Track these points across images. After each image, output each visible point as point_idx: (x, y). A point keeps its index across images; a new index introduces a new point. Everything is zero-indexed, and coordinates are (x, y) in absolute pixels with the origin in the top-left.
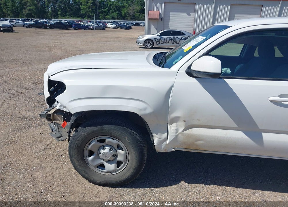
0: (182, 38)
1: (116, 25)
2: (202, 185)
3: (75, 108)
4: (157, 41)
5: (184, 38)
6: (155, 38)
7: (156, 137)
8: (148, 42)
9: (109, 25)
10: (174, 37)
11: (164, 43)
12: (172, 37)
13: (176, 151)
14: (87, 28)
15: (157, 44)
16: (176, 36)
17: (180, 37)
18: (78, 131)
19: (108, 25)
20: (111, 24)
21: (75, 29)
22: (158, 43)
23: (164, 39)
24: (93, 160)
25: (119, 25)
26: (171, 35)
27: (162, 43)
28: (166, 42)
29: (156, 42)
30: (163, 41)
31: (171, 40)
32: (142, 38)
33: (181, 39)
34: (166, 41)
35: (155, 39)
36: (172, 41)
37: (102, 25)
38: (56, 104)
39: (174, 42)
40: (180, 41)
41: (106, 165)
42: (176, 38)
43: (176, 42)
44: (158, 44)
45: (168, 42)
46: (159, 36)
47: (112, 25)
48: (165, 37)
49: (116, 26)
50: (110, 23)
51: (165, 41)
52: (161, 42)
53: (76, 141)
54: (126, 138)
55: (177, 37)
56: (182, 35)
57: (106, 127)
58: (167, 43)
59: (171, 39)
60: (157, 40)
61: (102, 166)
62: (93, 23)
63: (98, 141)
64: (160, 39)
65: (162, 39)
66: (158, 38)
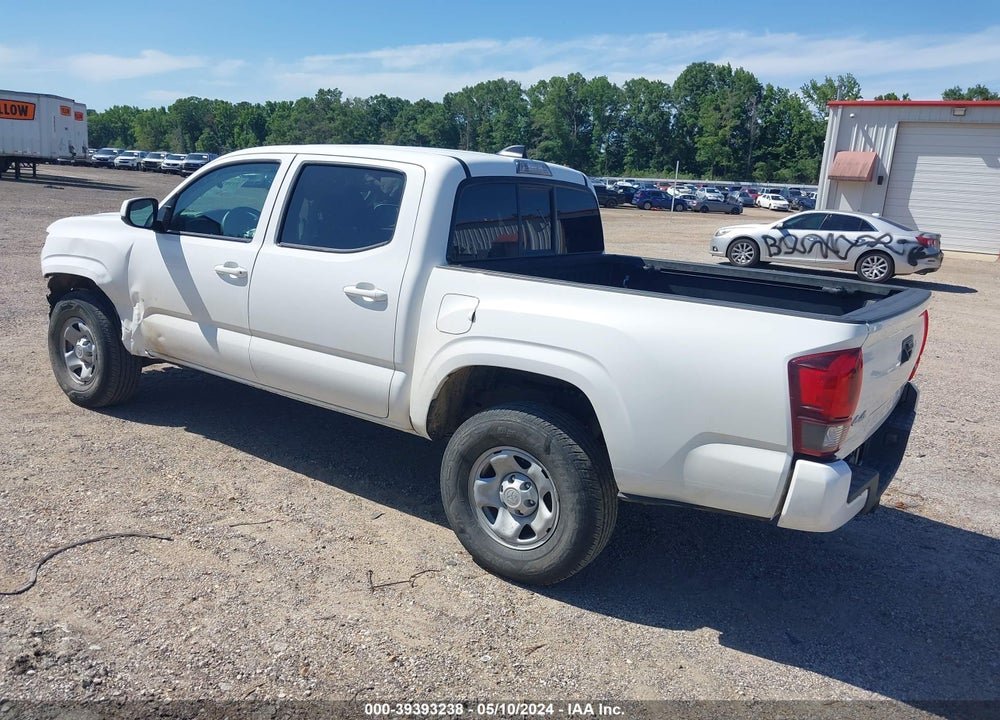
0: (859, 238)
1: (790, 202)
4: (772, 245)
5: (867, 239)
6: (766, 234)
8: (742, 246)
9: (763, 200)
10: (831, 235)
11: (796, 252)
12: (824, 234)
14: (680, 207)
15: (771, 255)
16: (837, 234)
17: (852, 235)
19: (760, 198)
20: (770, 195)
21: (641, 207)
22: (774, 250)
23: (797, 239)
25: (801, 199)
26: (822, 229)
27: (786, 253)
28: (802, 250)
29: (769, 246)
30: (792, 246)
31: (818, 245)
32: (724, 233)
33: (857, 241)
34: (803, 245)
35: (765, 237)
36: (824, 246)
37: (740, 200)
39: (829, 251)
40: (848, 251)
42: (837, 240)
43: (836, 252)
44: (775, 254)
45: (808, 250)
46: (780, 229)
47: (773, 198)
48: (800, 233)
49: (786, 202)
50: (772, 192)
51: (799, 247)
52: (784, 249)
55: (842, 236)
56: (861, 230)
58: (804, 253)
59: (821, 241)
60: (770, 242)
62: (713, 191)
64: (782, 239)
65: (787, 239)
66: (777, 234)
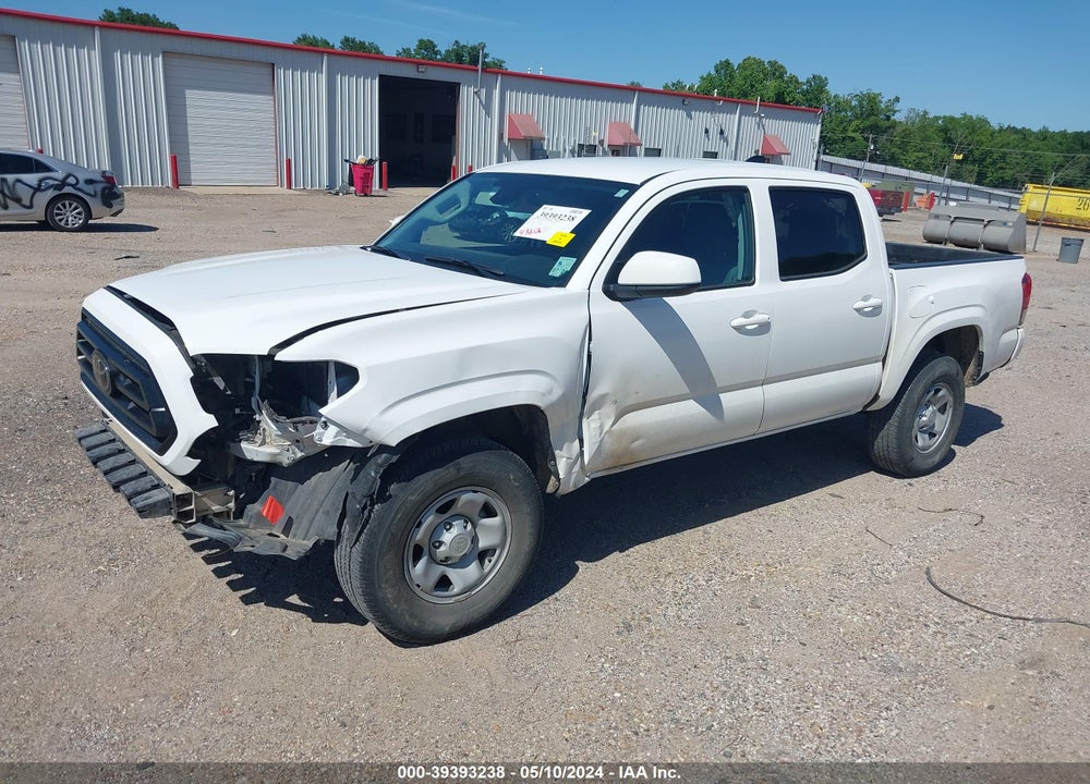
0: (40, 181)
2: (616, 555)
3: (398, 428)
5: (50, 182)
7: (562, 457)
13: (593, 481)
18: (390, 496)
24: (426, 572)
33: (39, 185)
38: (319, 434)
40: (32, 198)
41: (452, 574)
42: (14, 185)
53: (389, 527)
54: (512, 477)
55: (18, 180)
57: (466, 462)
61: (444, 583)
63: (437, 511)
